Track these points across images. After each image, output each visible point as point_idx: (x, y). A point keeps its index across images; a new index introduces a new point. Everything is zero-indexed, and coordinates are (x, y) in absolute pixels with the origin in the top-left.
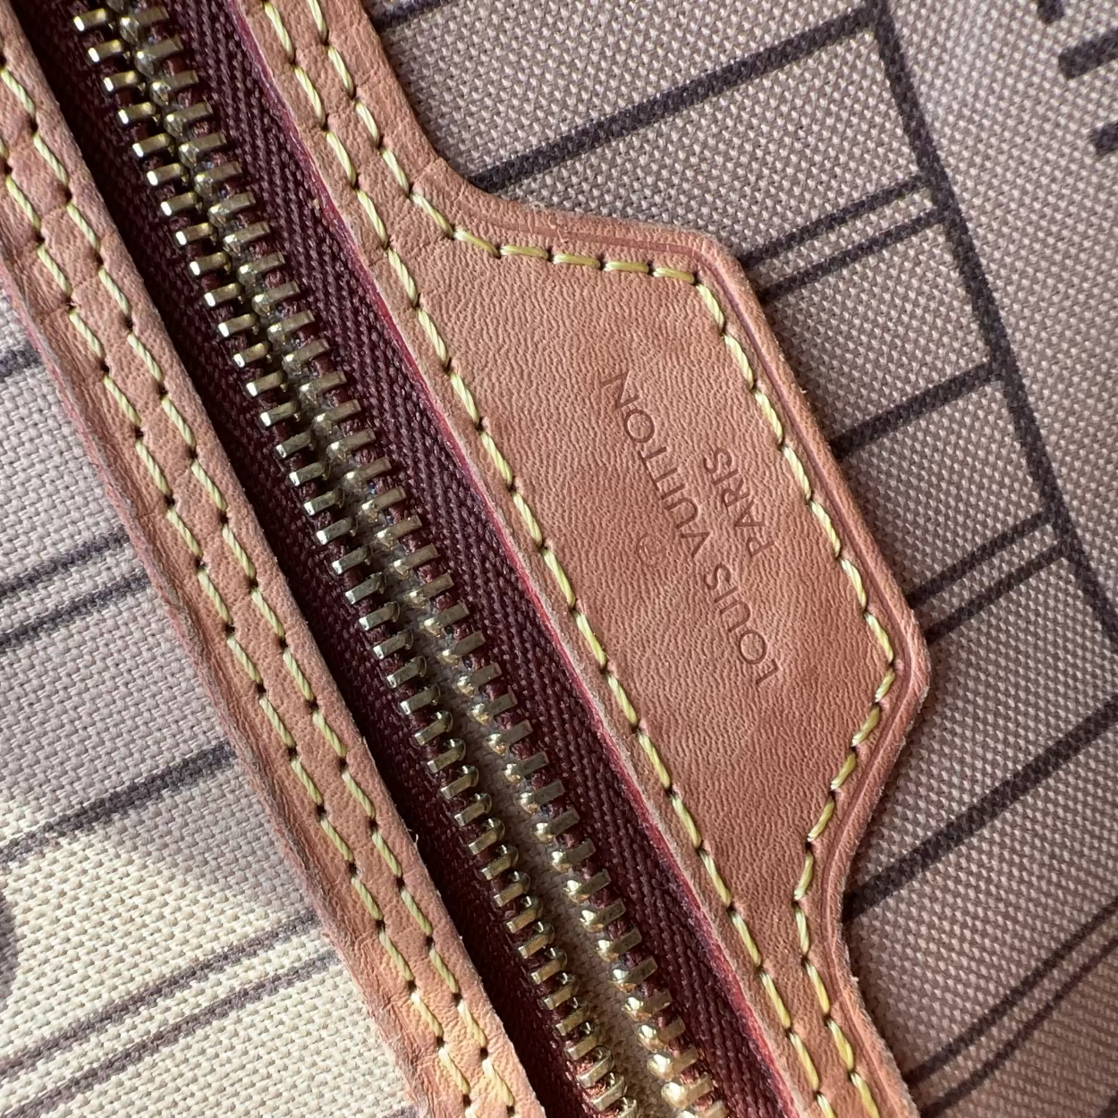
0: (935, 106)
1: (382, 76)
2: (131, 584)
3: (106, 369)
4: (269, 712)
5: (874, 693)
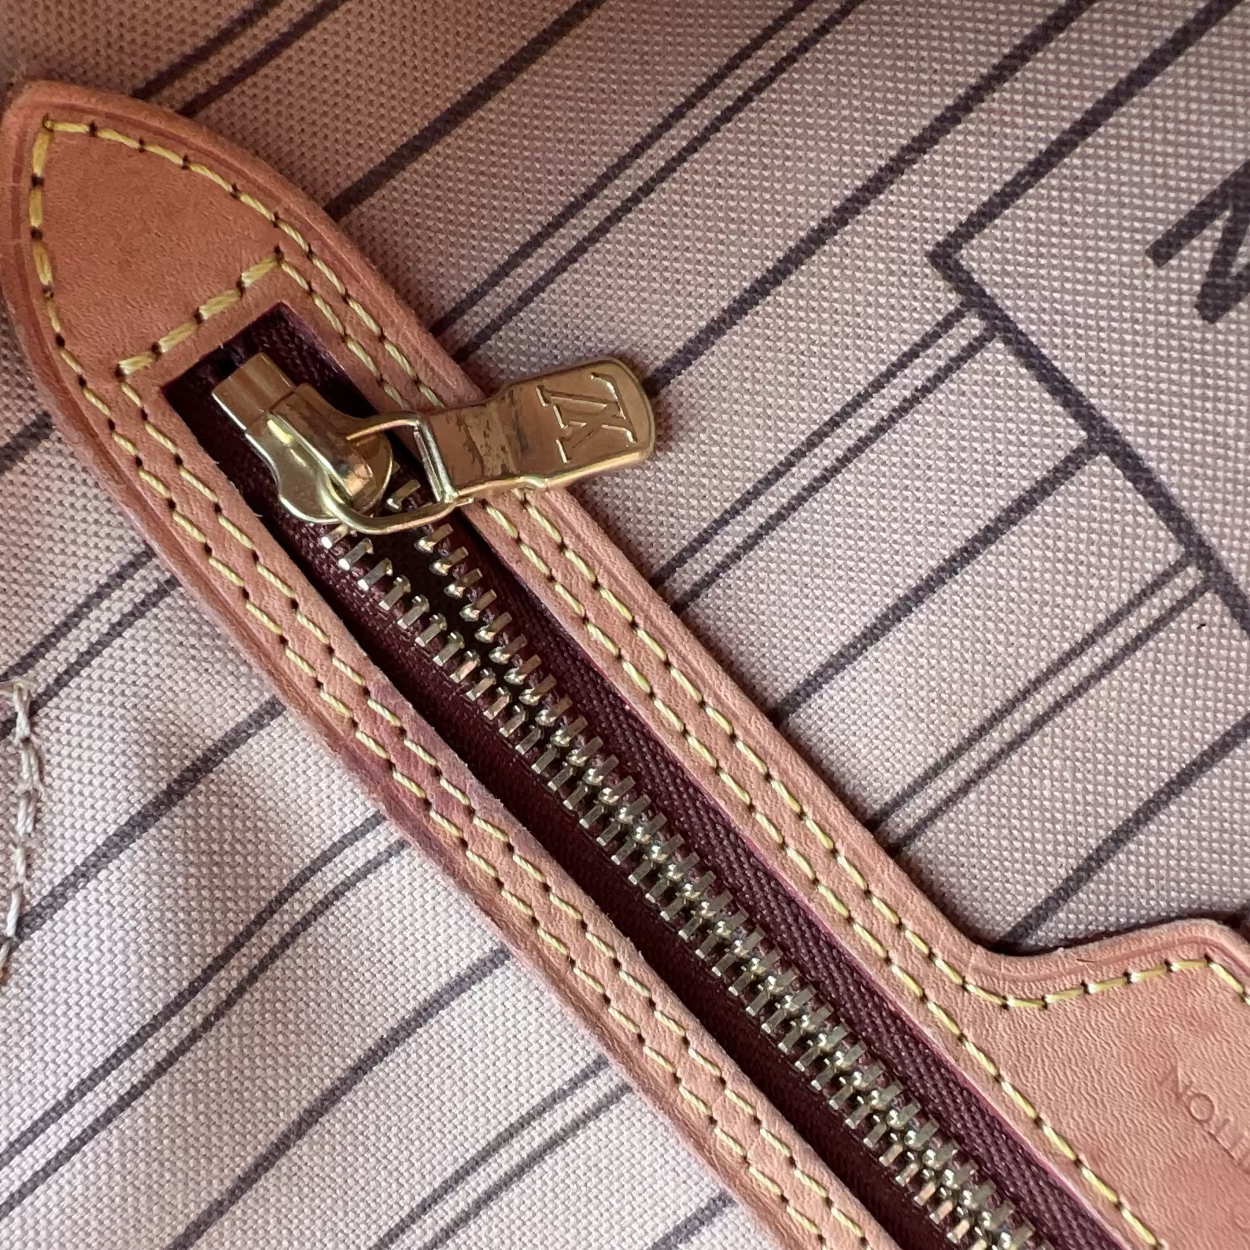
3: (786, 1201)
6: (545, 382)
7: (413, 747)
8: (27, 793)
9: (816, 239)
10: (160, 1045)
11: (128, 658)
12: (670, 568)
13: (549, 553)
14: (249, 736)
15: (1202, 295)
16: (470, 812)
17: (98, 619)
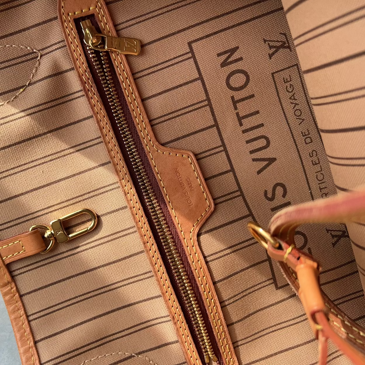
0: (224, 136)
1: (151, 133)
2: (118, 187)
3: (118, 164)
4: (132, 203)
5: (206, 209)
6: (126, 38)
7: (90, 81)
8: (36, 67)
9: (173, 34)
10: (41, 108)
11: (56, 54)
12: (136, 73)
13: (119, 63)
14: (68, 72)
15: (222, 63)
16: (94, 94)
17: (54, 47)
